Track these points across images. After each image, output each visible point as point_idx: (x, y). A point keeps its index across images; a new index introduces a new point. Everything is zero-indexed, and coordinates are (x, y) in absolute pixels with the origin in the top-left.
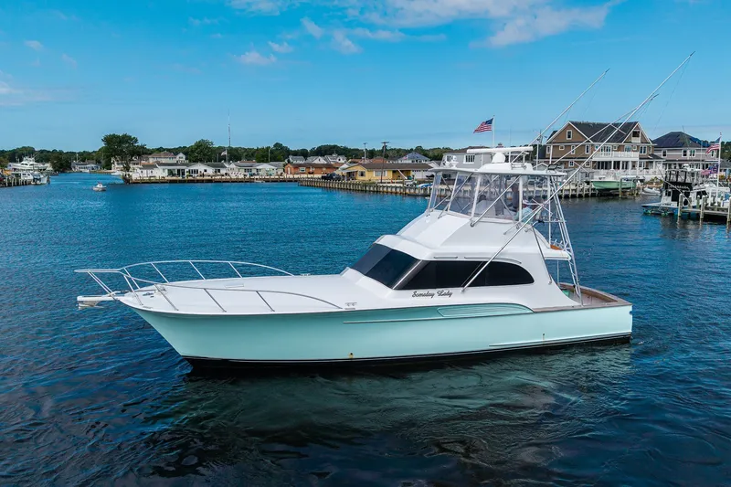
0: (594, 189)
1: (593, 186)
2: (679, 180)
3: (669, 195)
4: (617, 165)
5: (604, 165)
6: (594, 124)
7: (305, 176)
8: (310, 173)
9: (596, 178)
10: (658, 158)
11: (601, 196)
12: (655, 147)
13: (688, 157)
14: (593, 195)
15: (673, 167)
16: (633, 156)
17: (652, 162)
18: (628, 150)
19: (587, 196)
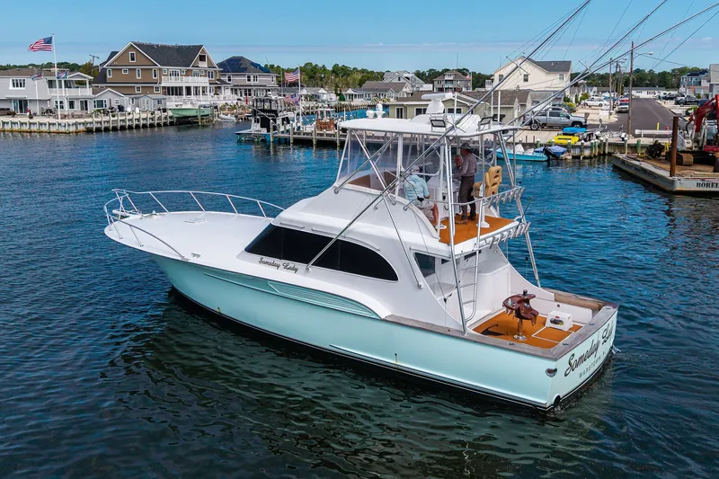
0: (171, 117)
1: (170, 114)
2: (266, 107)
3: (258, 122)
4: (188, 90)
5: (176, 91)
6: (158, 46)
9: (170, 105)
10: (223, 82)
11: (180, 124)
12: (222, 72)
13: (252, 83)
14: (172, 124)
15: (239, 92)
16: (202, 81)
17: (220, 88)
18: (197, 75)
19: (165, 124)
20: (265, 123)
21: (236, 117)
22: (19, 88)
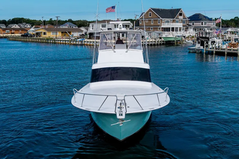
0: (163, 41)
1: (163, 40)
2: (204, 36)
3: (199, 43)
4: (173, 29)
5: (167, 29)
6: (161, 9)
7: (10, 35)
8: (12, 33)
9: (164, 36)
10: (190, 25)
11: (167, 44)
12: (189, 21)
13: (204, 25)
14: (163, 44)
15: (197, 30)
16: (179, 25)
17: (188, 28)
18: (177, 22)
19: (160, 44)
20: (202, 44)
21: (193, 41)
22: (104, 28)
